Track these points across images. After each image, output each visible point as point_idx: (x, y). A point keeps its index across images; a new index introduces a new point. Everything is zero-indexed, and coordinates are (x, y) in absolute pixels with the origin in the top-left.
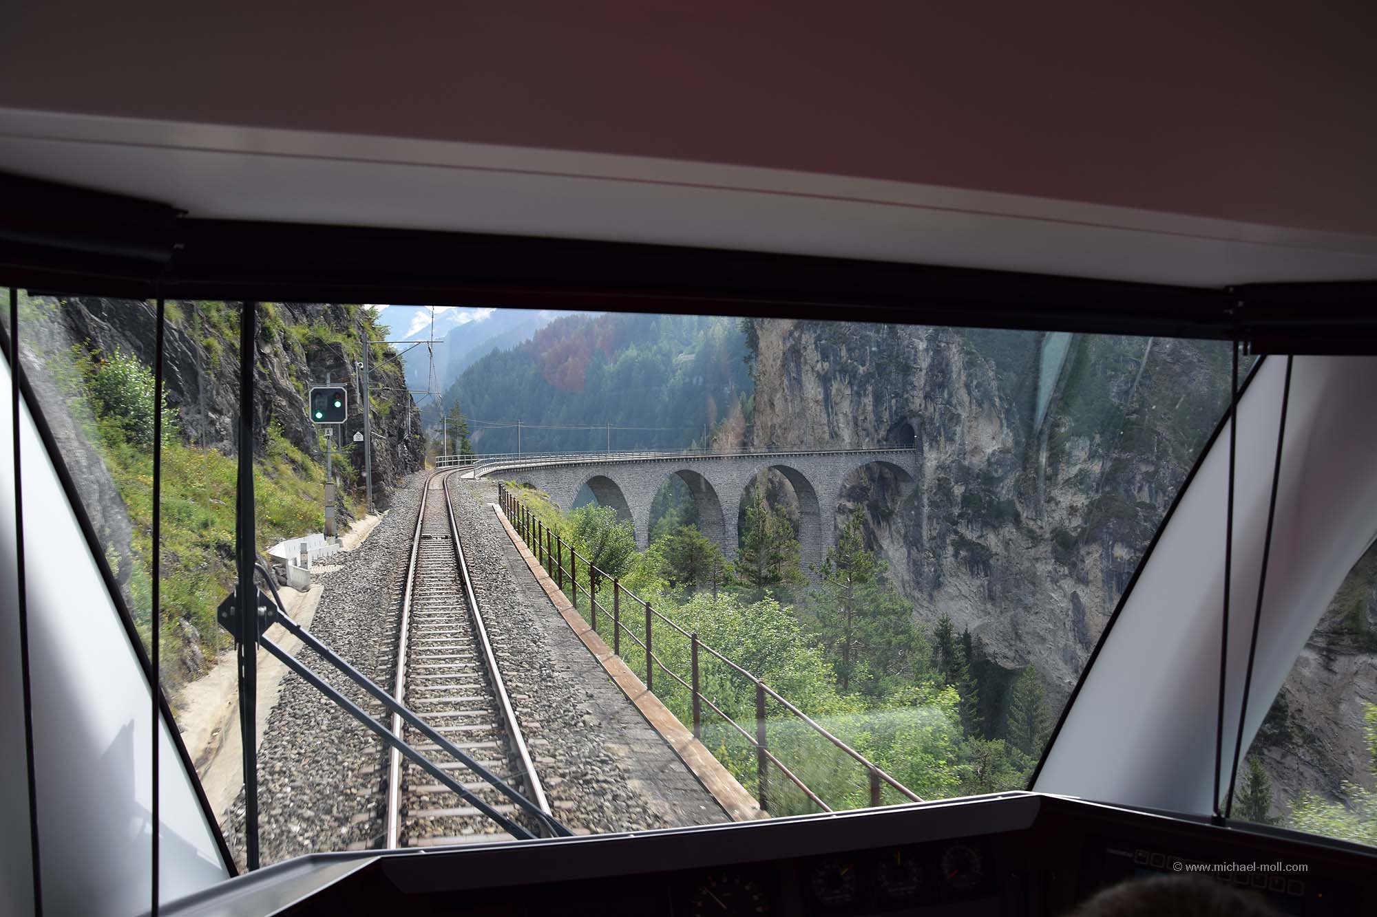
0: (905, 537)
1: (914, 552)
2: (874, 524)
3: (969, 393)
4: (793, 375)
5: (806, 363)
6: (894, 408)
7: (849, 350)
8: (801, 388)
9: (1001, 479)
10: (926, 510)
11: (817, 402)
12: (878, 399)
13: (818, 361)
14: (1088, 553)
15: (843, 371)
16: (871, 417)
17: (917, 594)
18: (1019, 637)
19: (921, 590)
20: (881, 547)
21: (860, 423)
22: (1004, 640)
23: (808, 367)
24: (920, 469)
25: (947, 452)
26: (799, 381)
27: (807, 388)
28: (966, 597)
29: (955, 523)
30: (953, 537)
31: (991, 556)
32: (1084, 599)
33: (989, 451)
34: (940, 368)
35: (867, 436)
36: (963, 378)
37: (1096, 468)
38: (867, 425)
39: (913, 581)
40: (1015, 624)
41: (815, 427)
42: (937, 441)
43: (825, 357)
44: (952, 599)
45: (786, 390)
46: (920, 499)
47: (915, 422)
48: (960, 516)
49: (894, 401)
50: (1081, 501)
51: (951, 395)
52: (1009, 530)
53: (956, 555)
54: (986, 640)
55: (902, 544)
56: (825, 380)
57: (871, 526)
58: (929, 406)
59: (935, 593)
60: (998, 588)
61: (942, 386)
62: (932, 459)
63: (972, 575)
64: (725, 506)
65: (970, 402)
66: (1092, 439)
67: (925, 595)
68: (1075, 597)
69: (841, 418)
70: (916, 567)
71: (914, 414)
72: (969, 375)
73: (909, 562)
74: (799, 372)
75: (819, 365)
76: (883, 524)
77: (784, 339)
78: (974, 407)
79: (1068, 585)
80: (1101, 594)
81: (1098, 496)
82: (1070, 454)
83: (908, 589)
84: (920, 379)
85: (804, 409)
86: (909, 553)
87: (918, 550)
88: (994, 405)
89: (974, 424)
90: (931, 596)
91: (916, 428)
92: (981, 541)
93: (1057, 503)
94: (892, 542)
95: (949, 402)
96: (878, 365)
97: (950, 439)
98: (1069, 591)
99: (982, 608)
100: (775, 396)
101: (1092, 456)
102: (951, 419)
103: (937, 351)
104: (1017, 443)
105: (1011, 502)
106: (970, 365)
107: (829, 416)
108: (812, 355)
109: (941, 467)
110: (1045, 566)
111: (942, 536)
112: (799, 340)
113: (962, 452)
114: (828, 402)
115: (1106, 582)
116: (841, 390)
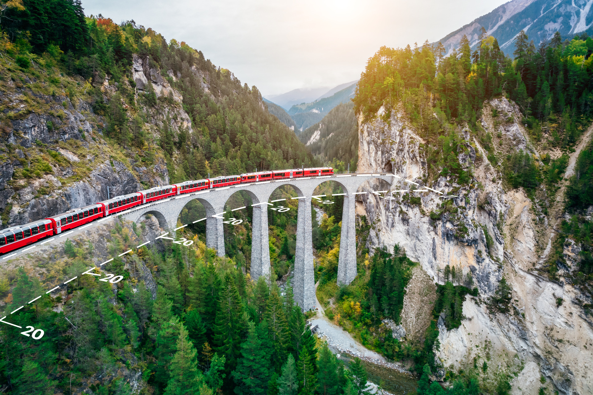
1: (387, 212)
3: (409, 155)
6: (387, 157)
7: (376, 133)
10: (391, 197)
11: (366, 151)
12: (383, 153)
13: (367, 136)
14: (439, 224)
15: (373, 141)
16: (381, 159)
18: (416, 251)
19: (388, 227)
20: (380, 208)
21: (377, 161)
22: (412, 251)
23: (364, 138)
24: (392, 181)
25: (401, 176)
26: (362, 143)
27: (365, 146)
28: (401, 232)
29: (400, 204)
30: (399, 209)
31: (410, 219)
32: (436, 241)
33: (414, 177)
34: (402, 143)
35: (379, 166)
38: (380, 162)
39: (387, 223)
40: (415, 246)
41: (367, 160)
42: (399, 171)
44: (397, 232)
46: (390, 194)
48: (402, 201)
49: (387, 154)
50: (440, 202)
51: (404, 154)
52: (416, 210)
53: (399, 216)
54: (406, 249)
55: (384, 209)
56: (369, 143)
58: (397, 157)
60: (410, 231)
61: (402, 150)
62: (396, 178)
63: (403, 224)
66: (446, 178)
67: (390, 229)
68: (434, 240)
69: (372, 158)
70: (387, 219)
71: (393, 160)
73: (386, 216)
76: (382, 200)
78: (410, 160)
79: (433, 233)
80: (441, 240)
83: (385, 226)
84: (396, 147)
85: (363, 153)
88: (416, 159)
89: (411, 166)
91: (393, 165)
95: (404, 157)
96: (383, 140)
97: (402, 171)
98: (432, 237)
99: (407, 238)
102: (403, 163)
103: (401, 136)
104: (424, 176)
105: (419, 199)
107: (369, 157)
108: (366, 133)
109: (398, 182)
110: (426, 226)
111: (395, 208)
112: (364, 127)
113: (405, 177)
114: (369, 152)
115: (443, 236)
116: (373, 148)
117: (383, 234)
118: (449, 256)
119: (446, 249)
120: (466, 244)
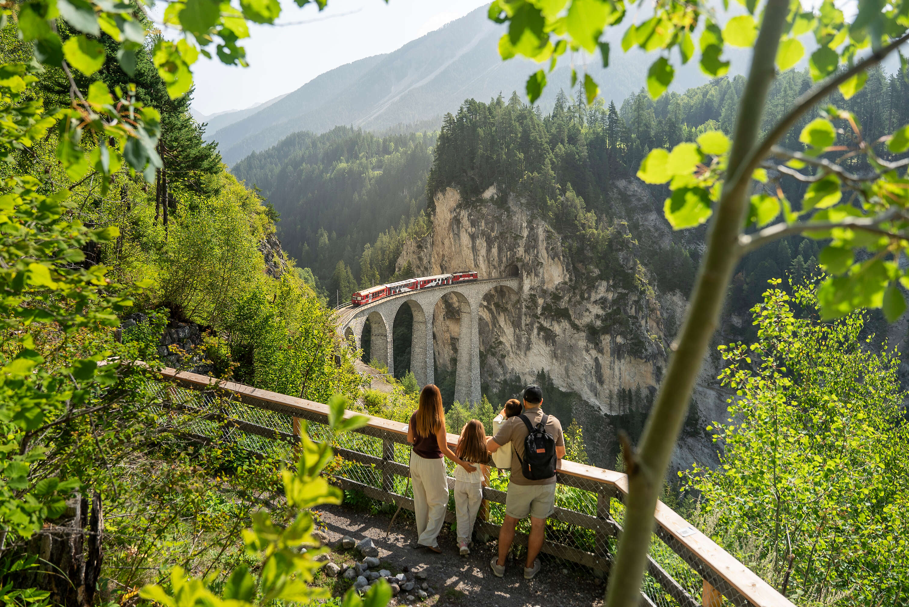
0: (513, 323)
1: (517, 331)
2: (496, 314)
3: (548, 253)
4: (456, 232)
5: (463, 227)
6: (509, 256)
7: (486, 224)
8: (460, 239)
9: (561, 298)
10: (524, 310)
11: (468, 248)
12: (500, 250)
13: (469, 227)
14: (604, 339)
15: (483, 233)
16: (496, 259)
17: (518, 352)
18: (568, 377)
19: (520, 351)
20: (500, 326)
21: (491, 262)
22: (562, 378)
23: (464, 229)
24: (521, 288)
25: (535, 281)
26: (458, 235)
27: (463, 240)
28: (543, 355)
29: (539, 318)
30: (537, 325)
31: (556, 336)
32: (601, 361)
33: (557, 283)
34: (533, 238)
35: (495, 268)
36: (545, 245)
37: (610, 296)
38: (495, 263)
39: (517, 345)
40: (567, 371)
41: (467, 260)
42: (530, 275)
43: (473, 225)
44: (536, 356)
45: (451, 239)
46: (521, 305)
47: (519, 264)
48: (541, 314)
49: (509, 253)
50: (601, 312)
52: (565, 324)
53: (538, 334)
54: (552, 377)
55: (511, 326)
56: (473, 237)
58: (526, 257)
59: (527, 352)
60: (559, 352)
61: (534, 247)
62: (527, 284)
63: (546, 345)
65: (548, 257)
66: (608, 282)
67: (523, 353)
68: (596, 359)
70: (518, 339)
71: (519, 260)
72: (548, 243)
73: (514, 336)
74: (459, 231)
75: (470, 229)
76: (502, 314)
77: (450, 212)
78: (550, 260)
79: (594, 353)
80: (609, 359)
81: (609, 311)
82: (597, 289)
83: (513, 349)
84: (522, 243)
85: (461, 250)
86: (515, 331)
87: (519, 330)
88: (559, 259)
89: (549, 268)
90: (526, 354)
91: (519, 267)
92: (551, 328)
93: (590, 312)
94: (506, 324)
95: (537, 256)
96: (501, 234)
97: (537, 275)
98: (594, 357)
99: (551, 361)
100: (445, 240)
101: (608, 290)
102: (538, 265)
103: (532, 229)
104: (571, 280)
105: (566, 310)
106: (549, 237)
107: (474, 256)
108: (465, 222)
109: (531, 289)
110: (582, 343)
111: (532, 324)
112: (459, 214)
113: (543, 282)
114: (474, 249)
115: (612, 354)
116: (481, 243)
117: (510, 360)
118: (620, 379)
119: (617, 370)
120: (644, 360)
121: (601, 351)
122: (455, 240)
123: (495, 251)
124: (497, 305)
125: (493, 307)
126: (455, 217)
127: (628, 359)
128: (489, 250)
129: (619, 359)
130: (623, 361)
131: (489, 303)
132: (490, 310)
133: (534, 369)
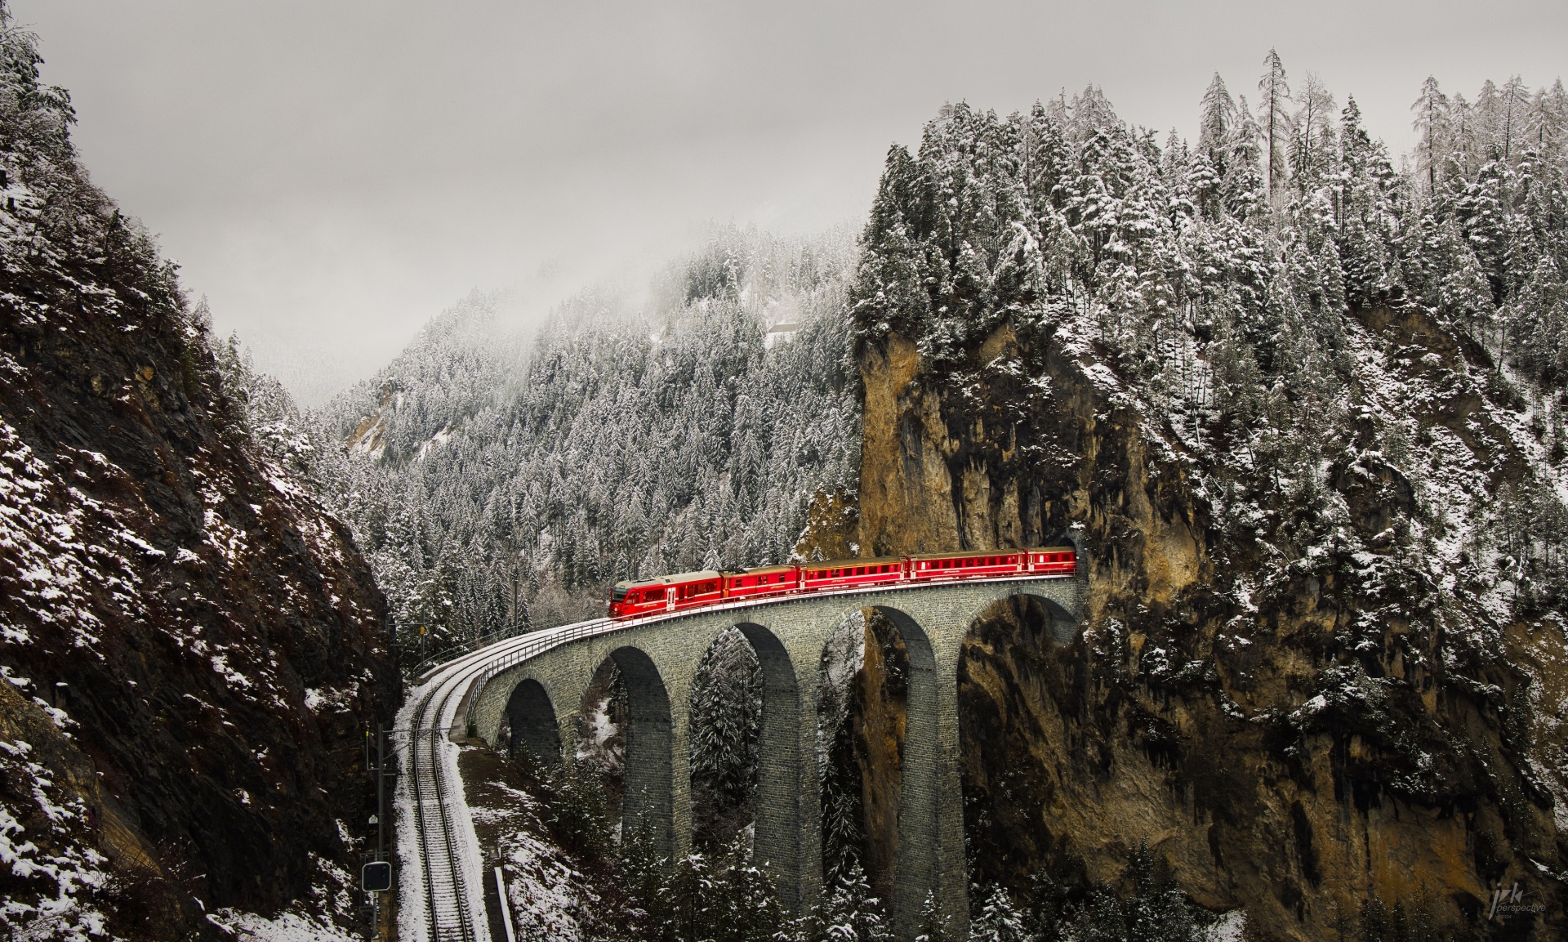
0: (1062, 704)
1: (1073, 726)
2: (1019, 677)
3: (1152, 503)
4: (911, 452)
5: (928, 438)
6: (1049, 514)
7: (988, 426)
8: (921, 473)
9: (1194, 630)
10: (1090, 665)
11: (943, 495)
12: (1026, 500)
13: (944, 438)
14: (1316, 748)
15: (979, 457)
16: (1017, 523)
17: (1078, 788)
19: (1083, 783)
20: (1028, 712)
21: (1001, 532)
22: (1200, 864)
23: (930, 445)
24: (1082, 604)
25: (1120, 585)
26: (918, 462)
27: (930, 473)
28: (1147, 798)
29: (1131, 688)
30: (1127, 707)
31: (1180, 740)
32: (1311, 814)
33: (1179, 585)
34: (1113, 462)
36: (1145, 481)
37: (1330, 623)
38: (1012, 535)
39: (1073, 768)
41: (941, 530)
42: (1107, 566)
43: (953, 434)
44: (1127, 798)
45: (901, 473)
46: (1082, 652)
47: (1076, 536)
48: (1139, 677)
49: (1048, 505)
50: (1306, 669)
51: (1127, 501)
52: (1206, 705)
53: (1132, 735)
54: (1173, 862)
55: (1056, 712)
56: (956, 466)
57: (1016, 680)
58: (1097, 515)
59: (1103, 788)
60: (1190, 786)
61: (1115, 488)
62: (1099, 593)
63: (1154, 765)
64: (798, 669)
65: (1154, 515)
66: (1323, 583)
67: (1090, 791)
68: (1297, 812)
69: (976, 523)
72: (1153, 477)
73: (1066, 740)
74: (918, 451)
75: (946, 443)
76: (1033, 679)
77: (899, 399)
78: (1159, 522)
79: (1289, 789)
80: (1333, 808)
82: (1292, 601)
83: (1065, 778)
84: (1085, 476)
85: (924, 503)
86: (1067, 728)
87: (1079, 724)
88: (1185, 518)
89: (1159, 545)
90: (1098, 793)
91: (1078, 545)
92: (1166, 717)
94: (1045, 708)
95: (1125, 510)
98: (1289, 801)
99: (1169, 815)
100: (887, 476)
102: (1127, 538)
103: (1110, 437)
106: (1155, 459)
107: (958, 517)
108: (936, 426)
109: (1112, 604)
112: (918, 402)
113: (1141, 584)
114: (958, 497)
115: (1339, 796)
116: (978, 482)
117: (1056, 811)
118: (1368, 866)
119: (1357, 841)
120: (1435, 812)
121: (1306, 783)
122: (909, 475)
123: (1011, 501)
124: (1020, 655)
125: (1008, 659)
126: (909, 412)
127: (1388, 809)
128: (996, 501)
129: (1363, 807)
130: (1373, 814)
131: (998, 647)
132: (1000, 667)
133: (1125, 840)
